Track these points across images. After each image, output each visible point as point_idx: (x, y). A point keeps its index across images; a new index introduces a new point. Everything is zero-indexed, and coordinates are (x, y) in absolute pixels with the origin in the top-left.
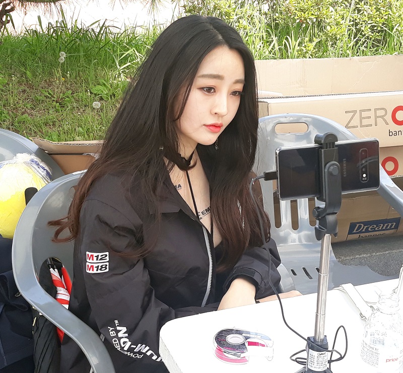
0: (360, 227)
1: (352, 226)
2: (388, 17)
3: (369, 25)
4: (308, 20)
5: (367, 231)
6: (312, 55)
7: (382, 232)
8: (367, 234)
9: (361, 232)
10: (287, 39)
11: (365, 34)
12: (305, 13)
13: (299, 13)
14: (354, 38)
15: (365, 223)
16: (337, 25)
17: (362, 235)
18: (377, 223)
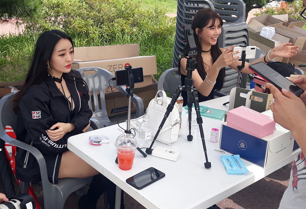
0: (115, 110)
1: (112, 110)
2: (113, 30)
3: (106, 34)
4: (83, 32)
5: (118, 112)
6: (85, 46)
7: (123, 112)
8: (118, 113)
9: (116, 113)
10: (74, 39)
11: (105, 37)
12: (81, 29)
13: (78, 29)
14: (101, 39)
15: (117, 109)
16: (94, 33)
17: (116, 114)
18: (121, 108)
